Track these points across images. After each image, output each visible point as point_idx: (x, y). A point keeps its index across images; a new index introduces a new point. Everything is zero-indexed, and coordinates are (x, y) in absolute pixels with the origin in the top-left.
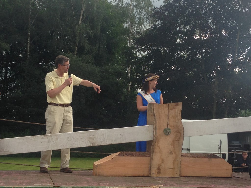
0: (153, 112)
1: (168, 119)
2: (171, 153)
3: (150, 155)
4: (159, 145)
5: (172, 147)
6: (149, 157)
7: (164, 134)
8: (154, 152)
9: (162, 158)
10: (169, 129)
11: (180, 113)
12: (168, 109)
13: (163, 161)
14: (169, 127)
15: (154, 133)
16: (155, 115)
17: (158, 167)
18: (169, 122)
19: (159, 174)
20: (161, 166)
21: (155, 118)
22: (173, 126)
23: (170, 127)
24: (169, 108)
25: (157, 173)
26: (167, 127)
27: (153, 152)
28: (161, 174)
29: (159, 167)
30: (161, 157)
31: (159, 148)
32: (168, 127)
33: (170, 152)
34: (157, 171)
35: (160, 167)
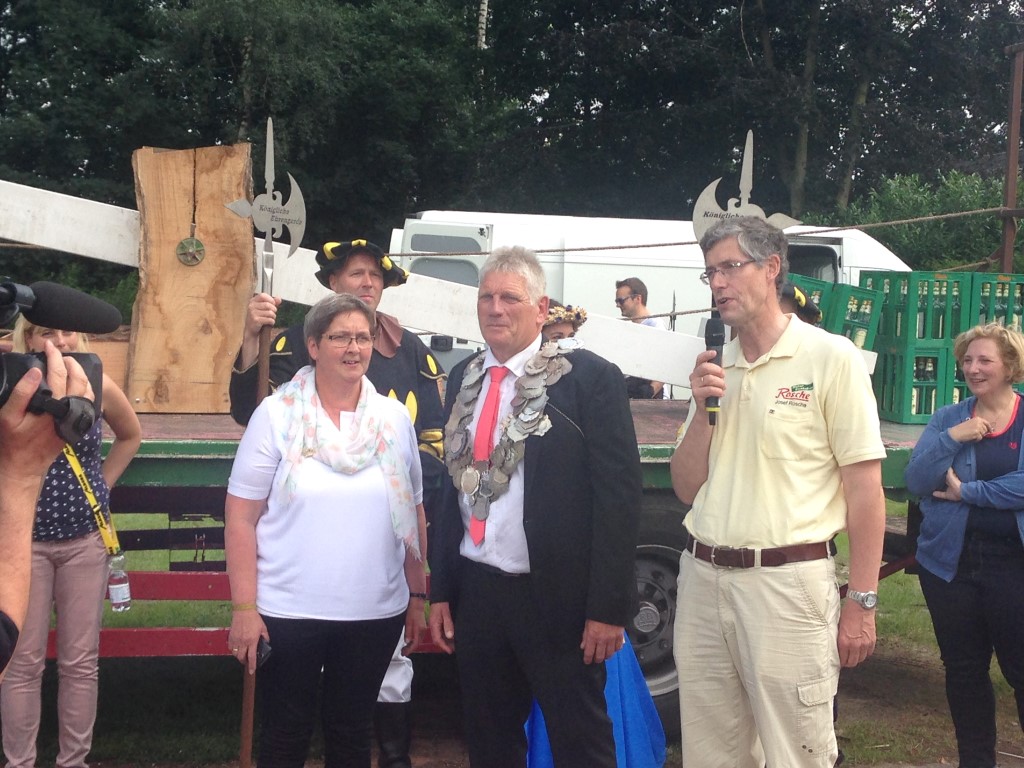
1: (195, 206)
2: (206, 329)
3: (129, 335)
4: (158, 299)
5: (210, 306)
6: (126, 345)
7: (181, 261)
8: (140, 325)
9: (170, 346)
10: (199, 244)
11: (239, 185)
12: (192, 169)
13: (175, 358)
14: (198, 235)
15: (140, 259)
16: (144, 191)
17: (155, 378)
19: (160, 402)
20: (166, 372)
22: (215, 232)
23: (201, 234)
24: (199, 167)
25: (151, 399)
26: (189, 236)
27: (137, 325)
28: (168, 401)
29: (161, 377)
30: (167, 343)
31: (160, 310)
32: (193, 235)
33: (201, 323)
34: (151, 393)
35: (165, 378)
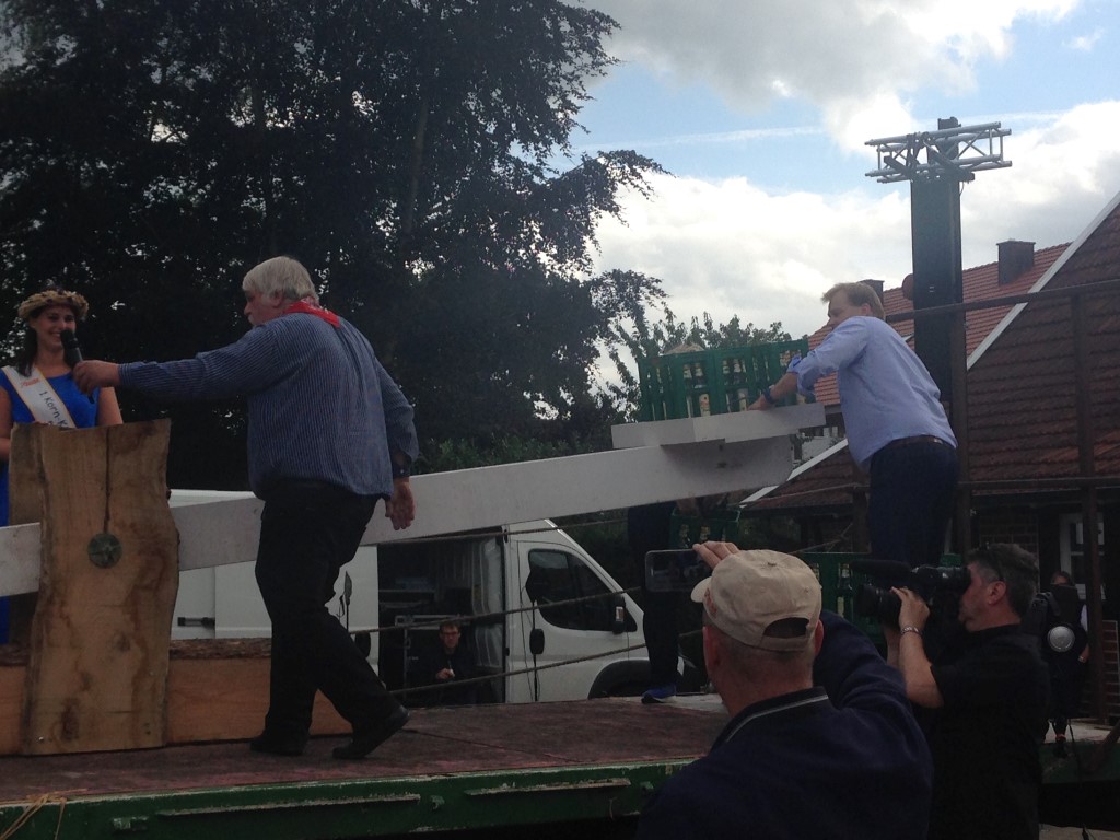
0: (37, 464)
1: (108, 495)
2: (123, 645)
3: (28, 657)
4: (66, 610)
5: (128, 616)
6: (23, 669)
7: (91, 560)
8: (45, 644)
9: (81, 668)
10: (114, 541)
11: (160, 467)
13: (86, 682)
14: (114, 530)
15: (43, 561)
16: (49, 477)
17: (62, 709)
18: (110, 508)
19: (68, 740)
20: (76, 702)
21: (46, 492)
22: (133, 526)
23: (116, 528)
25: (58, 738)
26: (101, 531)
27: (40, 642)
28: (77, 737)
29: (69, 708)
30: (77, 665)
31: (69, 624)
32: (105, 529)
33: (117, 638)
34: (58, 729)
35: (74, 709)
